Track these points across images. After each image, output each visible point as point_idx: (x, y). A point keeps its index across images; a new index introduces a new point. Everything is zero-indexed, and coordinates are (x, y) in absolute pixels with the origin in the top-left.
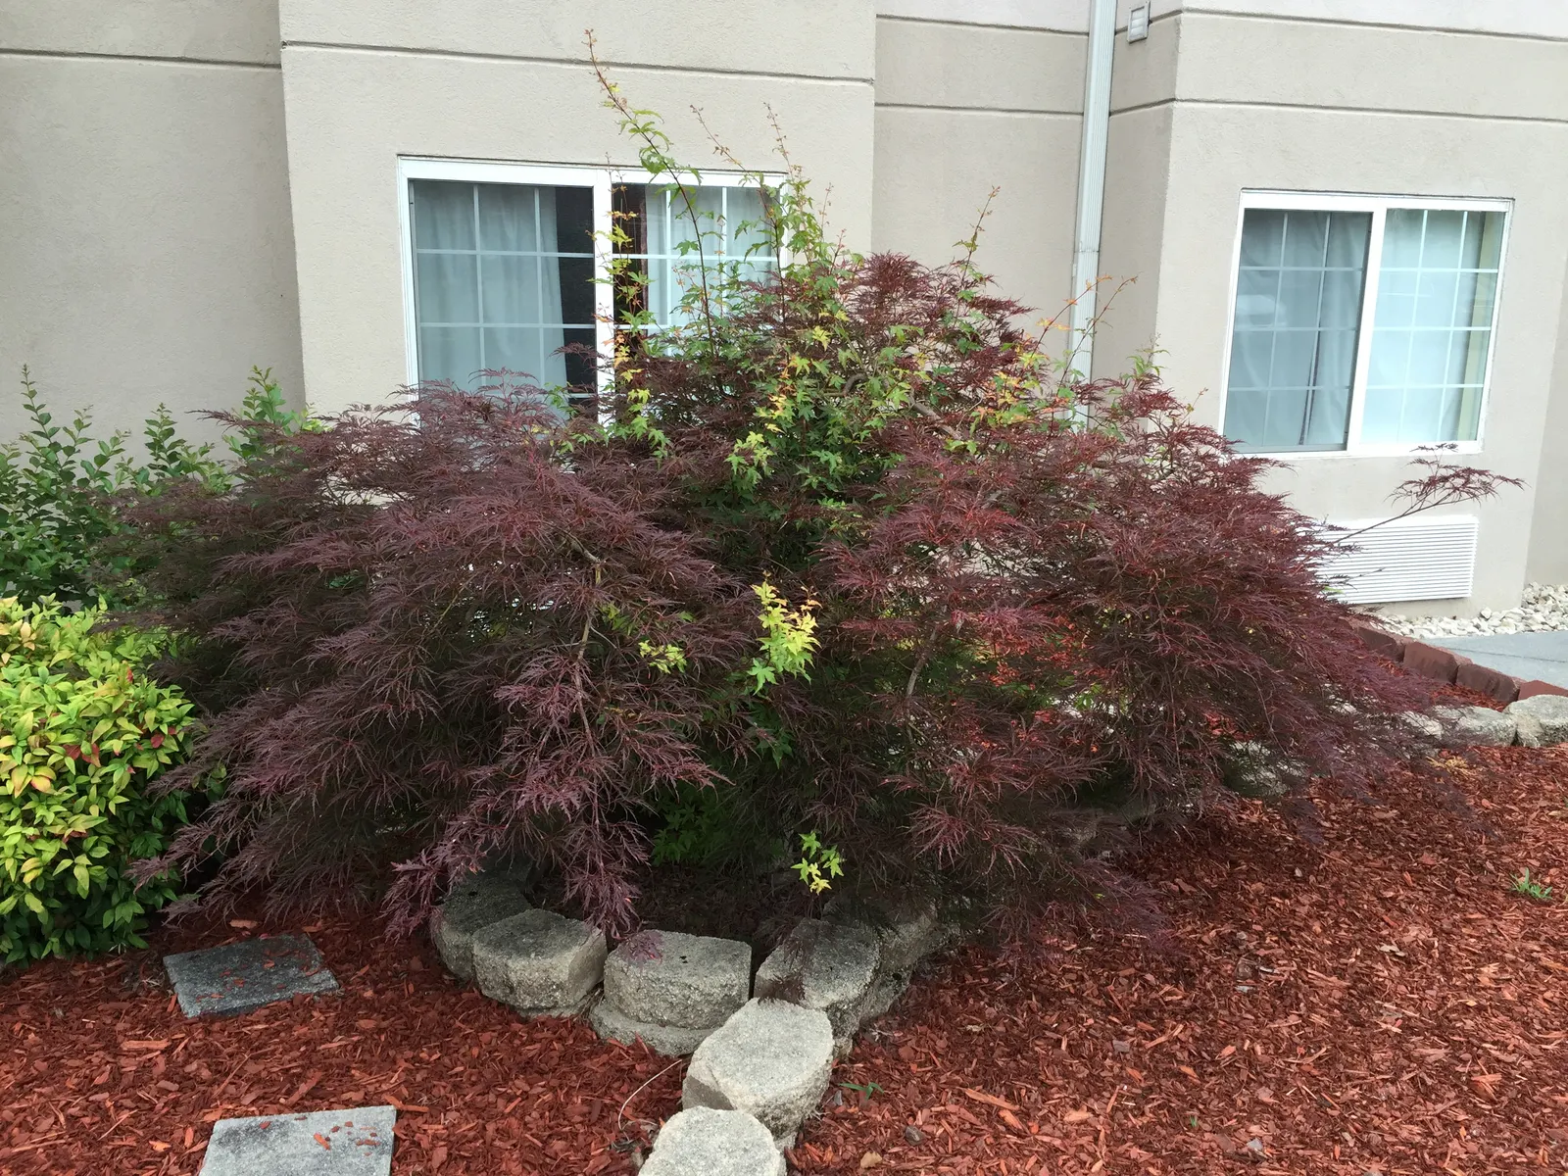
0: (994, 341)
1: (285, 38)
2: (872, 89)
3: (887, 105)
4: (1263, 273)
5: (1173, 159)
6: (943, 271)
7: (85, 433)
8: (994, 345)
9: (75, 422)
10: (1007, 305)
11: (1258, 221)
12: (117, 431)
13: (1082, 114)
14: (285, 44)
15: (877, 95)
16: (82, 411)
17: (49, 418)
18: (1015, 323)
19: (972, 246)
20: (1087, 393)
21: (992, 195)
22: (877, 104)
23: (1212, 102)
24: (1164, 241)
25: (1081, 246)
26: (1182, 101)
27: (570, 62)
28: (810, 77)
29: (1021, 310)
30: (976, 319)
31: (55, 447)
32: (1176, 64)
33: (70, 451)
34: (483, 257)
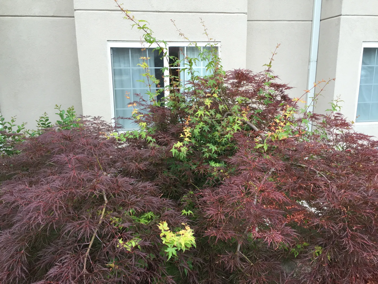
0: (279, 98)
1: (75, 9)
2: (246, 16)
3: (252, 21)
4: (369, 67)
5: (341, 32)
6: (262, 73)
7: (14, 123)
8: (279, 100)
9: (11, 120)
10: (284, 86)
11: (368, 52)
12: (23, 123)
13: (312, 21)
14: (75, 10)
15: (248, 17)
16: (13, 117)
17: (4, 119)
18: (286, 92)
19: (270, 66)
20: (314, 117)
21: (277, 47)
22: (248, 21)
23: (353, 15)
24: (338, 58)
25: (311, 60)
26: (344, 15)
27: (157, 12)
28: (228, 13)
29: (289, 88)
30: (272, 91)
31: (6, 127)
32: (342, 4)
33: (10, 128)
34: (132, 69)
